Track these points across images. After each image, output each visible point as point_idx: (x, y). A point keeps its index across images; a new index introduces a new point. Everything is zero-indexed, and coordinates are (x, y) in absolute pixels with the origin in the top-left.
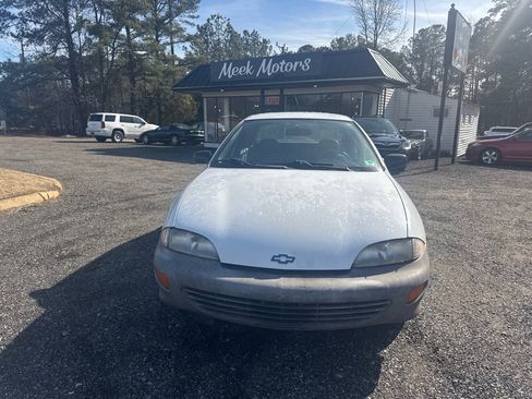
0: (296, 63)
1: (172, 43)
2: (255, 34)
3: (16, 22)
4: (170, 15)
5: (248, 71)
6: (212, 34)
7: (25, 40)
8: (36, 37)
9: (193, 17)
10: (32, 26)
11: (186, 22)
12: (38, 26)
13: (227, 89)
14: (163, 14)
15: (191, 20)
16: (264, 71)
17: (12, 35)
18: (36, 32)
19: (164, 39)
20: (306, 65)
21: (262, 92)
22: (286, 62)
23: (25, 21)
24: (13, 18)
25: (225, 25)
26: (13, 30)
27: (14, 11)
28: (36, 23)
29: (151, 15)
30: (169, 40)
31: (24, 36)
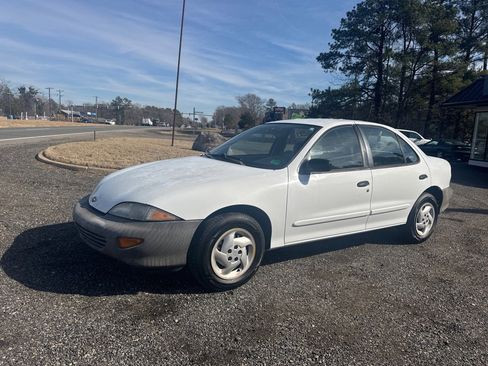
1: (485, 59)
3: (343, 58)
7: (349, 71)
8: (357, 69)
10: (354, 60)
12: (359, 60)
14: (477, 31)
17: (340, 69)
18: (358, 64)
19: (477, 55)
23: (349, 57)
24: (341, 56)
26: (340, 65)
27: (342, 51)
28: (358, 57)
29: (463, 34)
30: (481, 56)
31: (348, 68)
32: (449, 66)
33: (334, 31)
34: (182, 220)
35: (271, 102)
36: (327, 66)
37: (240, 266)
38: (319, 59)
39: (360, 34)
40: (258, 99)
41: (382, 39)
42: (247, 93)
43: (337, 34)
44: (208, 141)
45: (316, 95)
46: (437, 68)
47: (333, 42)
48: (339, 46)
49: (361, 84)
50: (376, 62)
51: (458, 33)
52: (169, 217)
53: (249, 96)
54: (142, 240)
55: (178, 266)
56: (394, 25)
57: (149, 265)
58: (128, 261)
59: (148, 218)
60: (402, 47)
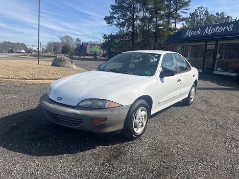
0: (225, 28)
1: (175, 22)
2: (223, 14)
3: (116, 19)
4: (176, 10)
5: (199, 33)
6: (197, 16)
7: (119, 26)
8: (122, 25)
9: (186, 9)
10: (121, 21)
11: (183, 12)
12: (123, 21)
13: (188, 42)
14: (172, 10)
15: (185, 11)
16: (207, 33)
17: (115, 24)
18: (123, 22)
19: (172, 21)
20: (230, 28)
21: (206, 43)
22: (219, 27)
23: (119, 19)
24: (115, 18)
25: (204, 12)
26: (115, 23)
27: (116, 16)
28: (123, 19)
29: (167, 11)
30: (174, 21)
31: (119, 24)
32: (162, 25)
33: (112, 5)
34: (122, 106)
35: (78, 40)
36: (109, 23)
37: (142, 125)
38: (105, 19)
39: (124, 8)
40: (71, 38)
41: (134, 11)
42: (65, 35)
43: (113, 7)
44: (61, 61)
45: (105, 37)
46: (157, 26)
47: (111, 11)
48: (114, 13)
49: (125, 32)
50: (131, 22)
51: (165, 11)
52: (116, 105)
53: (66, 36)
54: (106, 119)
55: (120, 130)
56: (139, 4)
57: (108, 131)
58: (96, 131)
59: (106, 107)
60: (142, 15)
